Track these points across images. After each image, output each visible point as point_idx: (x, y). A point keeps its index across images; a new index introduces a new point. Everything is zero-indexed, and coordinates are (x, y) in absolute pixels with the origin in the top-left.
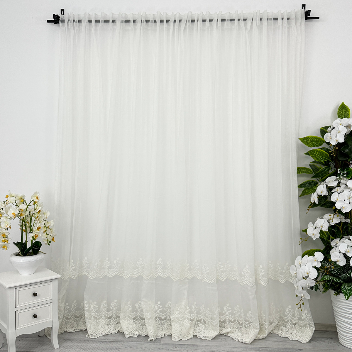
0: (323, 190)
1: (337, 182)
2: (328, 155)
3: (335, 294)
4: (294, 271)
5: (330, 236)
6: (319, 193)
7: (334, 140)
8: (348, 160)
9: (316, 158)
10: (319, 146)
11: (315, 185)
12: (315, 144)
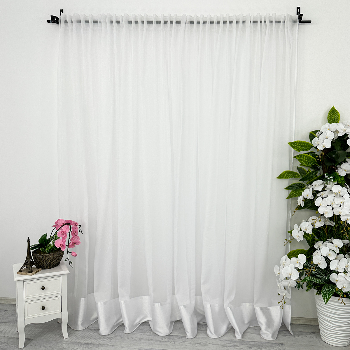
0: (309, 194)
1: (323, 186)
2: (315, 160)
3: (317, 293)
4: (278, 271)
5: (315, 237)
6: (305, 197)
7: (322, 145)
8: (335, 165)
9: (303, 162)
10: (307, 150)
11: (302, 187)
12: (304, 149)
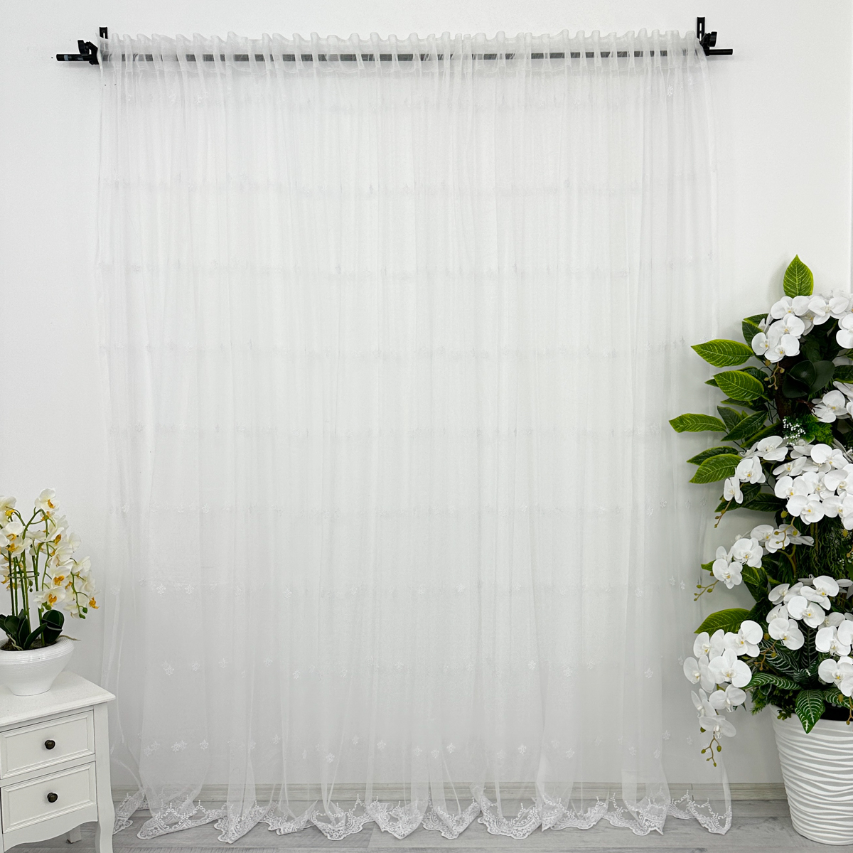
0: (753, 470)
1: (785, 451)
2: (761, 385)
3: (782, 715)
5: (768, 577)
6: (742, 478)
7: (776, 350)
8: (807, 397)
9: (732, 392)
10: (740, 363)
12: (731, 360)
